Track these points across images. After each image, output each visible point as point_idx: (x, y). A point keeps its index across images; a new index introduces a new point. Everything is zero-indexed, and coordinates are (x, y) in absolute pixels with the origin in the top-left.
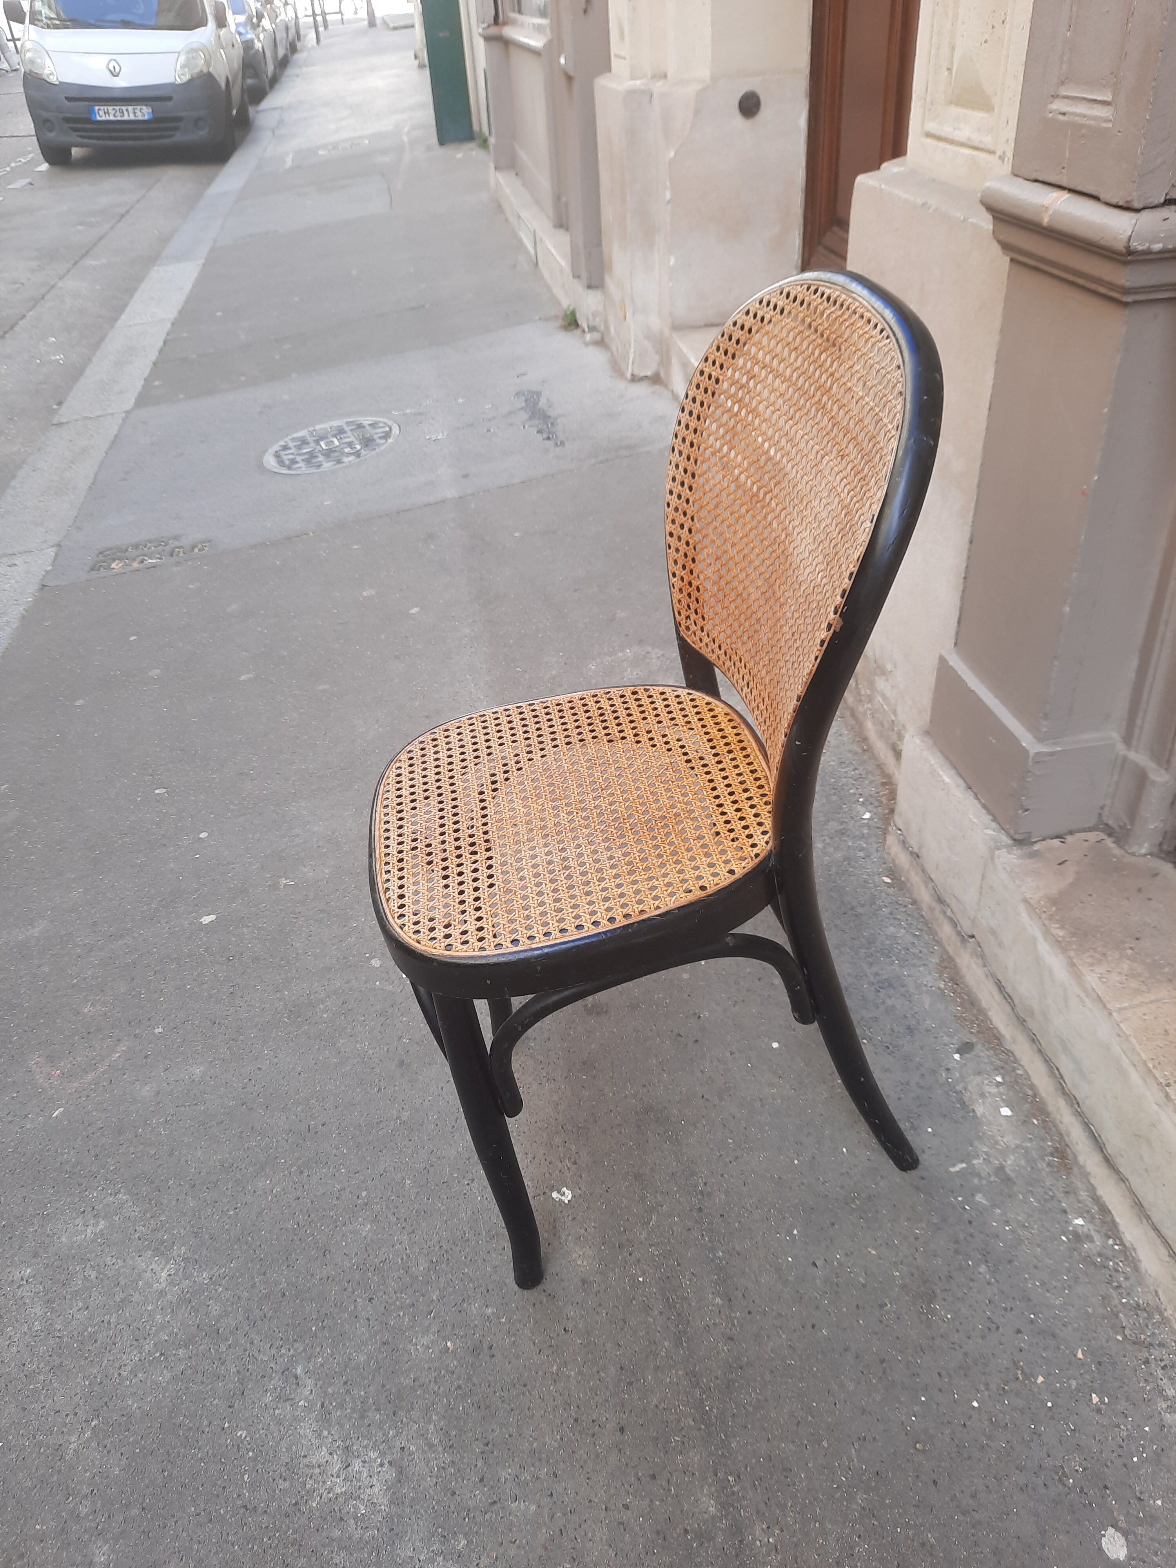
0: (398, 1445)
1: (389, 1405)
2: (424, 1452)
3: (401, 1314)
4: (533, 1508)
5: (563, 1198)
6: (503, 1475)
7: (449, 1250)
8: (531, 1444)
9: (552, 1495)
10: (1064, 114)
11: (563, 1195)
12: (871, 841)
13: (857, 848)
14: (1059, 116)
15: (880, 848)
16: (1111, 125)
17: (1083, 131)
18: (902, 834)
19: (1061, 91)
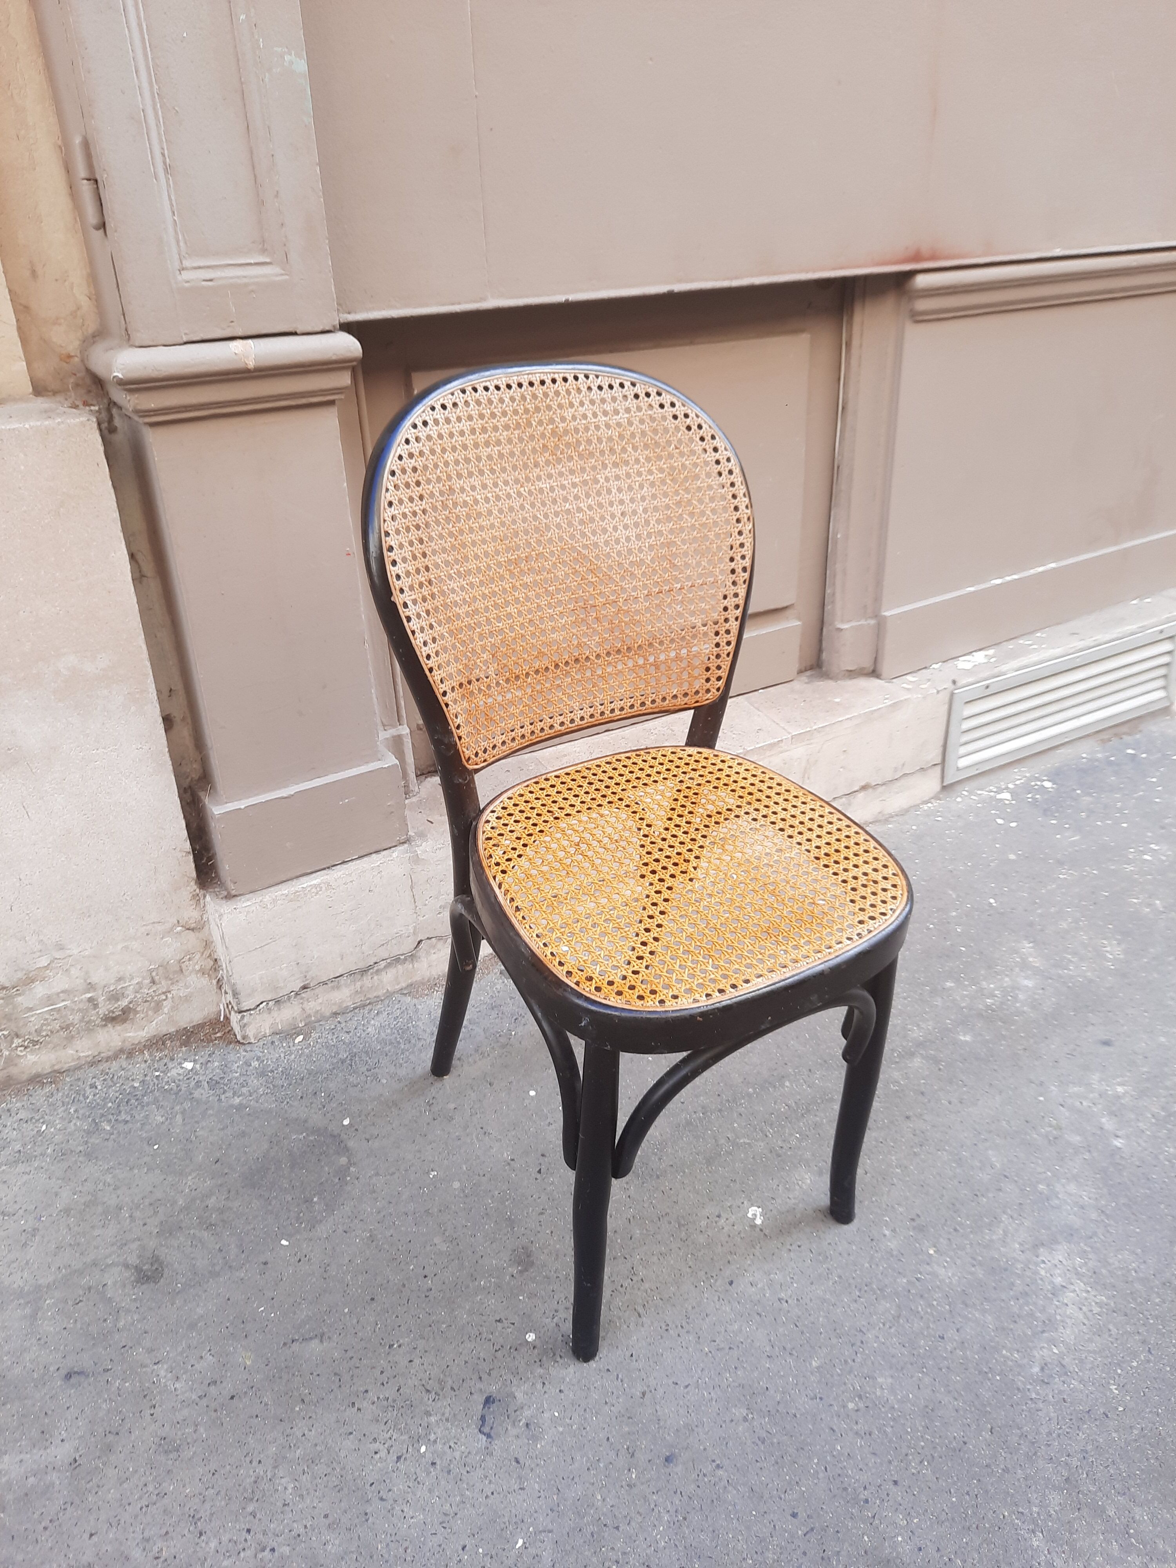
0: (1023, 1257)
1: (1003, 1276)
2: (1013, 1235)
3: (935, 1303)
4: (990, 1152)
5: (758, 1214)
6: (985, 1178)
7: (858, 1289)
8: (955, 1168)
9: (975, 1145)
10: (211, 280)
11: (755, 1215)
12: (237, 1057)
13: (246, 1068)
14: (204, 283)
15: (248, 1048)
16: (287, 277)
17: (251, 288)
18: (268, 1002)
19: (187, 263)
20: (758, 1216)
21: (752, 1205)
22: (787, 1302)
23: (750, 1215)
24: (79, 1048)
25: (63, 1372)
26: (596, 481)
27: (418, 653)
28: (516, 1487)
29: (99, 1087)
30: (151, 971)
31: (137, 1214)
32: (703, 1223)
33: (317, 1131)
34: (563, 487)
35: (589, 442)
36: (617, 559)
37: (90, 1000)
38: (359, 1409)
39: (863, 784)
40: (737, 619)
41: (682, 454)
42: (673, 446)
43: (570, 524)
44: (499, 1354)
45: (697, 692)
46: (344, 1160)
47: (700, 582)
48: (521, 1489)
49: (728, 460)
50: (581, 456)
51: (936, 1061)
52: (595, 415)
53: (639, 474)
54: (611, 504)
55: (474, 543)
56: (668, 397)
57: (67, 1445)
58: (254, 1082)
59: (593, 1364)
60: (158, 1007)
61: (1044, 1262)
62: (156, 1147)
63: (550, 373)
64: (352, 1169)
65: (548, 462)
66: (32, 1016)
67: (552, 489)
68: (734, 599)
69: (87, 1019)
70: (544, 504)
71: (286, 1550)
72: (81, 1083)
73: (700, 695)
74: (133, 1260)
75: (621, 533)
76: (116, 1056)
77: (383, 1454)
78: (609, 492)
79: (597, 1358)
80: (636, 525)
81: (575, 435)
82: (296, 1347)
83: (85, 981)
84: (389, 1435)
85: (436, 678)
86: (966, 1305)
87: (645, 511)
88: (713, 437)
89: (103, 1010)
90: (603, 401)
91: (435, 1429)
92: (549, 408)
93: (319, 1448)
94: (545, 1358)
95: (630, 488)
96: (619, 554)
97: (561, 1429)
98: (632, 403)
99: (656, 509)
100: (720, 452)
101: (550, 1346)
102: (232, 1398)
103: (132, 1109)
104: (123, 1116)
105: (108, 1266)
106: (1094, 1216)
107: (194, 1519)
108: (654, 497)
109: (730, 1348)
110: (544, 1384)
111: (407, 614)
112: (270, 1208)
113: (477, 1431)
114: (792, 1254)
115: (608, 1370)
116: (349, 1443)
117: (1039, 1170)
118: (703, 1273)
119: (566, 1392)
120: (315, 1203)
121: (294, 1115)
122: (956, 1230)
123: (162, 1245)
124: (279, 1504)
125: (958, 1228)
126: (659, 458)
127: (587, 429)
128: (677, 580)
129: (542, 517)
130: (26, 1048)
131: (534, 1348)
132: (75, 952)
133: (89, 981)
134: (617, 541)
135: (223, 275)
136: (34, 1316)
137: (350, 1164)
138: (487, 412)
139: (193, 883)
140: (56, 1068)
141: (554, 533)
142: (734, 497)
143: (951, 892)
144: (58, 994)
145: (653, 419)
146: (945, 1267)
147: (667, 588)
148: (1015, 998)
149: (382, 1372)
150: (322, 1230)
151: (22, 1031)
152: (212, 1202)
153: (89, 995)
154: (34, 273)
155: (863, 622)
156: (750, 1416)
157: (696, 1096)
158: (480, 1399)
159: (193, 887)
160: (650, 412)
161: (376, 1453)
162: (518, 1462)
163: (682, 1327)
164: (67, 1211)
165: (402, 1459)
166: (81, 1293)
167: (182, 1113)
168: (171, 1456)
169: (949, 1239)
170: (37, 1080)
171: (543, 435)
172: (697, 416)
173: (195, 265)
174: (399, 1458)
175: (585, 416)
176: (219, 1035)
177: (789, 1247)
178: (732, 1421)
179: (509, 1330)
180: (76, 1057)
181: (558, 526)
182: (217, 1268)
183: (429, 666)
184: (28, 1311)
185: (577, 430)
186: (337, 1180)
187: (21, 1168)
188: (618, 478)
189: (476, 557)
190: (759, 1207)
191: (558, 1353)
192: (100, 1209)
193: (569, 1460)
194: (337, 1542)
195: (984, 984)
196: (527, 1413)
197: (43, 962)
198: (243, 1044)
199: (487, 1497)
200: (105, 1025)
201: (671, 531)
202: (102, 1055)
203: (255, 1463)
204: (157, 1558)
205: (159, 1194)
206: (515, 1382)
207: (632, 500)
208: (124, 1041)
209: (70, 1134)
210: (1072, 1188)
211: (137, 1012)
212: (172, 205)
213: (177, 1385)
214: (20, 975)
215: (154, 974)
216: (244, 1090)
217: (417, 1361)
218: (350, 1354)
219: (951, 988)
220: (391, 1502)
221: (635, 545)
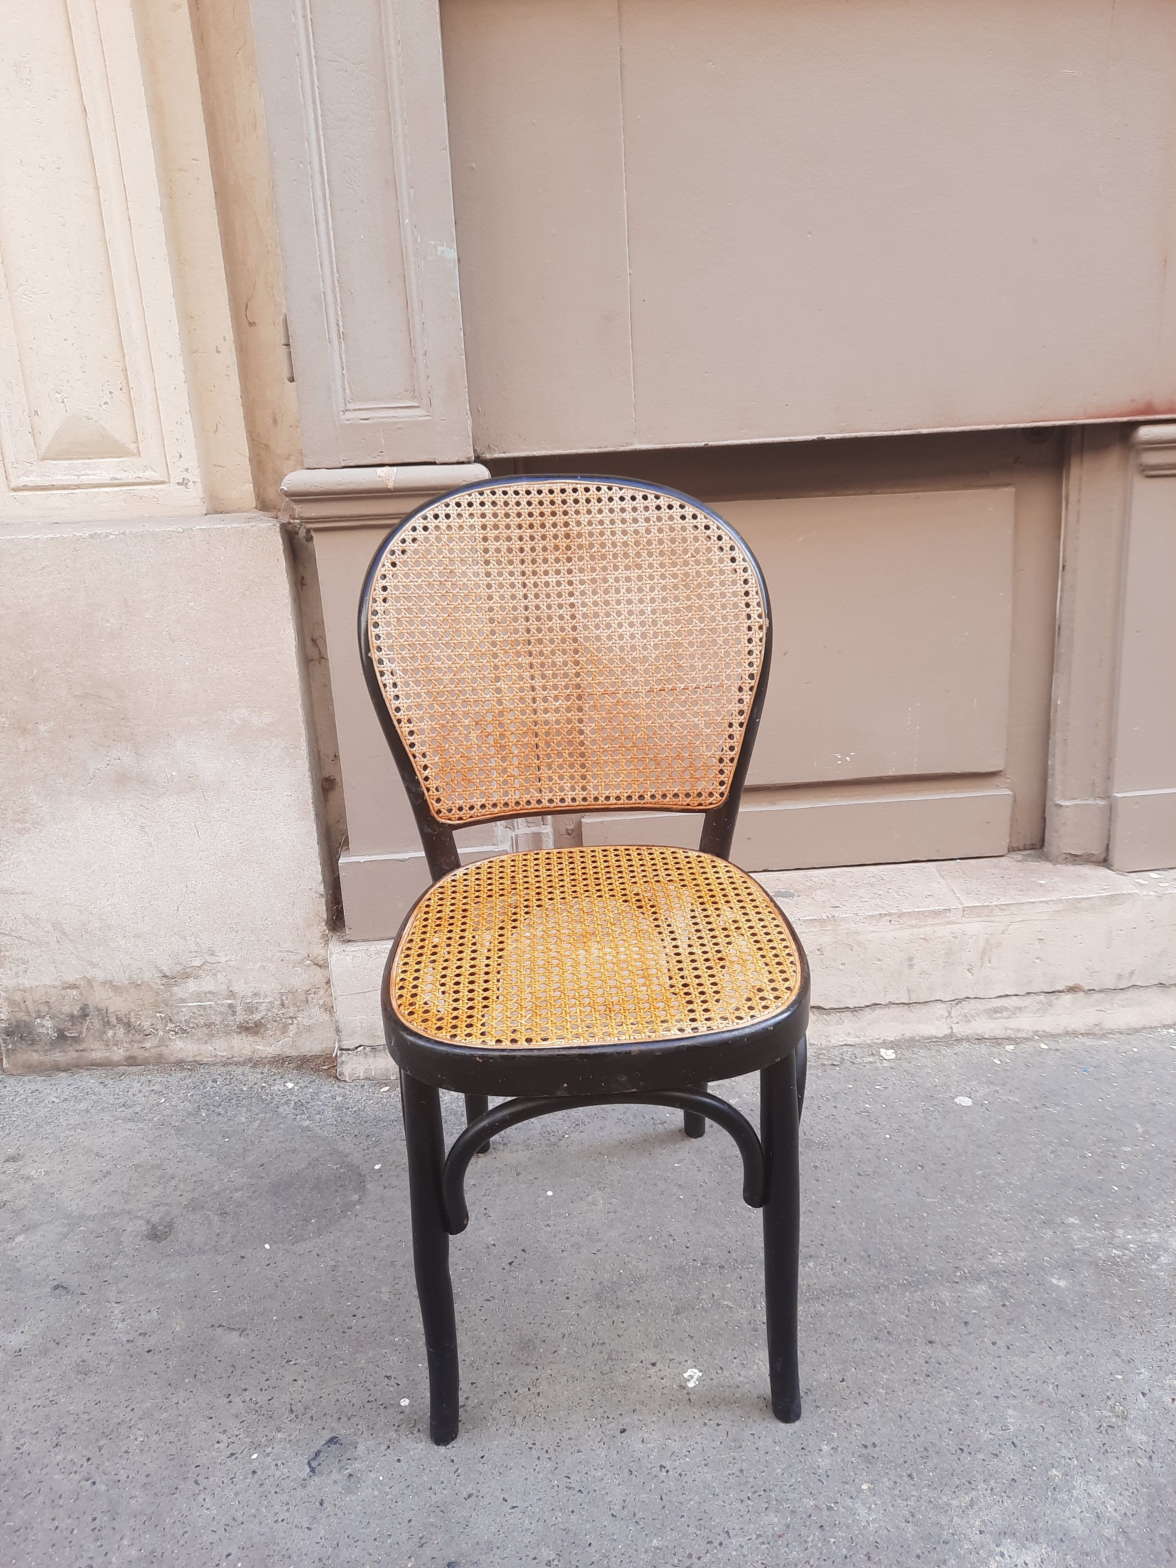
0: (977, 1538)
1: (938, 1548)
2: (980, 1509)
3: (832, 1540)
4: (1010, 1412)
5: (696, 1377)
6: (987, 1436)
7: (753, 1490)
8: (955, 1412)
9: (997, 1397)
10: (367, 419)
11: (692, 1377)
12: (328, 1089)
13: (330, 1100)
14: (361, 421)
15: (342, 1084)
16: (431, 418)
17: (398, 426)
18: (365, 1047)
19: (350, 406)
20: (694, 1380)
21: (695, 1367)
22: (667, 1471)
23: (686, 1375)
24: (217, 1047)
25: (56, 1283)
26: (605, 580)
27: (388, 704)
28: (306, 1525)
29: (218, 1083)
30: (282, 994)
31: (181, 1186)
32: (634, 1365)
33: (350, 1167)
34: (570, 583)
35: (603, 545)
36: (619, 653)
37: (230, 1006)
38: (230, 1402)
39: (1071, 984)
40: (741, 725)
41: (698, 562)
42: (689, 554)
43: (573, 617)
44: (368, 1406)
45: (700, 795)
46: (356, 1197)
47: (706, 684)
48: (308, 1528)
49: (745, 570)
50: (592, 558)
51: (1005, 1294)
52: (612, 522)
53: (651, 577)
54: (618, 602)
55: (468, 621)
56: (691, 509)
57: (23, 1337)
58: (329, 1113)
59: (442, 1449)
60: (285, 1029)
61: (1002, 1555)
62: (226, 1140)
63: (572, 483)
64: (358, 1207)
65: (557, 560)
66: (184, 1006)
67: (559, 584)
68: (739, 705)
69: (226, 1023)
70: (548, 596)
71: (103, 1488)
72: (207, 1076)
73: (703, 797)
74: (155, 1219)
75: (626, 630)
76: (244, 1064)
77: (222, 1446)
78: (618, 591)
79: (450, 1446)
80: (643, 624)
81: (588, 538)
82: (220, 1330)
83: (228, 988)
84: (238, 1433)
85: (403, 729)
86: (869, 1558)
87: (654, 612)
88: (732, 548)
89: (240, 1017)
90: (623, 510)
91: (275, 1445)
92: (565, 513)
93: (181, 1419)
94: (403, 1426)
95: (640, 590)
96: (622, 649)
97: (376, 1493)
98: (653, 514)
99: (665, 611)
100: (737, 562)
101: (416, 1417)
102: (148, 1352)
103: (229, 1106)
104: (220, 1110)
105: (137, 1217)
106: (1109, 1531)
107: (61, 1432)
108: (664, 600)
109: (580, 1491)
110: (389, 1447)
111: (382, 669)
112: (275, 1215)
113: (306, 1461)
114: (705, 1429)
115: (452, 1461)
116: (204, 1425)
117: (1064, 1452)
118: (601, 1410)
119: (402, 1463)
120: (312, 1224)
121: (341, 1148)
122: (910, 1476)
123: (182, 1215)
124: (124, 1449)
125: (915, 1475)
126: (674, 564)
127: (602, 534)
128: (681, 680)
129: (545, 608)
130: (176, 1033)
131: (402, 1412)
132: (223, 960)
133: (231, 989)
134: (621, 637)
135: (377, 415)
136: (65, 1236)
137: (359, 1202)
138: (501, 512)
139: (323, 924)
140: (197, 1058)
141: (556, 623)
142: (747, 605)
143: (1138, 1126)
144: (205, 993)
145: (672, 529)
146: (870, 1508)
147: (670, 687)
148: (1155, 1260)
149: (268, 1380)
150: (301, 1248)
151: (175, 1018)
152: (237, 1195)
153: (230, 1002)
154: (275, 421)
155: (1091, 802)
156: (556, 1562)
157: (706, 1246)
158: (327, 1435)
159: (323, 927)
160: (670, 523)
161: (218, 1442)
162: (321, 1504)
163: (547, 1452)
164: (137, 1166)
165: (234, 1457)
166: (106, 1230)
167: (261, 1120)
168: (79, 1377)
169: (895, 1482)
170: (180, 1064)
171: (556, 537)
172: (718, 528)
173: (357, 407)
174: (232, 1454)
175: (601, 523)
176: (325, 1067)
177: (706, 1421)
178: (535, 1558)
179: (392, 1389)
180: (214, 1054)
181: (561, 617)
182: (207, 1248)
183: (397, 718)
184: (65, 1230)
185: (591, 534)
186: (339, 1212)
187: (131, 1125)
188: (628, 579)
189: (469, 633)
190: (700, 1371)
191: (419, 1426)
192: (159, 1173)
193: (365, 1522)
194: (141, 1501)
195: (1120, 1232)
196: (357, 1465)
197: (197, 963)
198: (339, 1080)
199: (276, 1521)
200: (240, 1033)
201: (678, 633)
202: (234, 1059)
203: (129, 1409)
204: (18, 1448)
205: (205, 1177)
206: (365, 1435)
207: (641, 601)
208: (253, 1053)
209: (178, 1111)
210: (1098, 1490)
211: (266, 1029)
212: (342, 362)
213: (120, 1325)
214: (179, 968)
215: (284, 998)
216: (318, 1117)
217: (300, 1382)
218: (254, 1354)
219: (1072, 1225)
220: (201, 1488)
221: (638, 642)
